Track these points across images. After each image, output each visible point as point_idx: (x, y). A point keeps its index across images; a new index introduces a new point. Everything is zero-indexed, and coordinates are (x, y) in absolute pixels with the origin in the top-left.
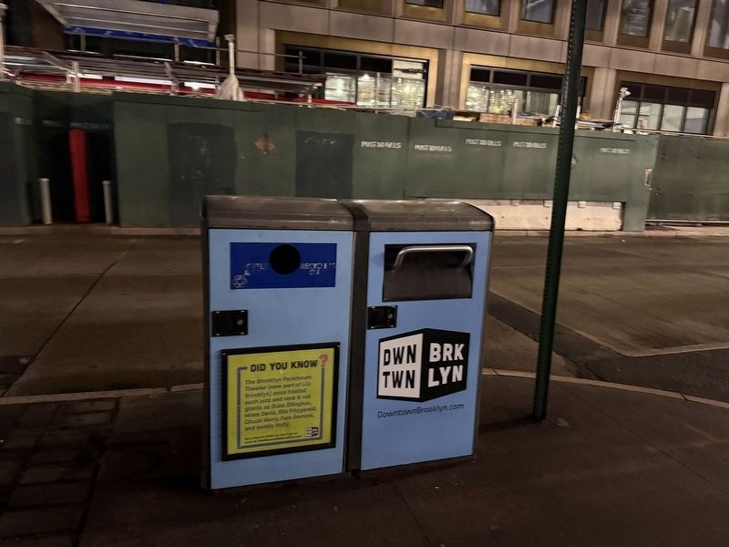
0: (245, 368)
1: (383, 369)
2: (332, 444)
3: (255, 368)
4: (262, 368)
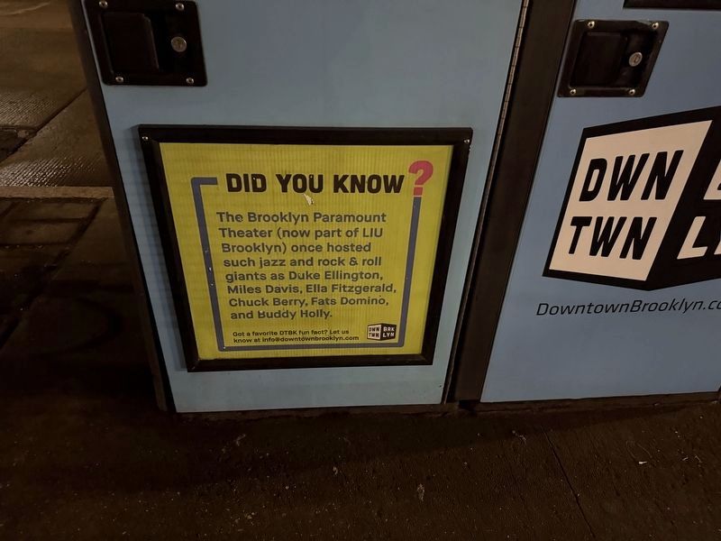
0: (213, 181)
1: (576, 208)
2: (426, 357)
3: (236, 183)
4: (256, 183)
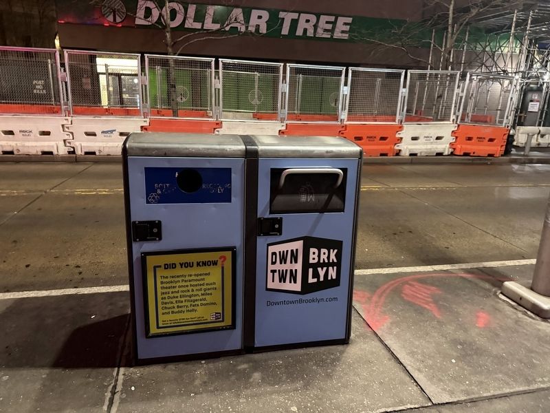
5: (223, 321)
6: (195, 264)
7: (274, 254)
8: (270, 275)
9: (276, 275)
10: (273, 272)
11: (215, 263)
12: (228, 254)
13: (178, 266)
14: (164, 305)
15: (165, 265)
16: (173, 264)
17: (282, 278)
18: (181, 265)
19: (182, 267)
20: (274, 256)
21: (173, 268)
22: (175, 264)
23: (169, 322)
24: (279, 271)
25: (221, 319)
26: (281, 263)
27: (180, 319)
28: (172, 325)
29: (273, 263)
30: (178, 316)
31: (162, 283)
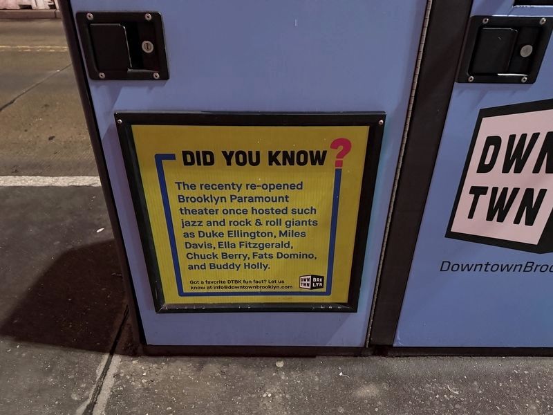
5: (328, 293)
6: (264, 159)
7: (494, 141)
8: (466, 199)
9: (484, 201)
10: (478, 191)
11: (318, 159)
12: (359, 135)
13: (220, 159)
14: (192, 250)
15: (185, 153)
16: (205, 153)
17: (498, 210)
18: (228, 157)
19: (229, 164)
20: (492, 148)
21: (206, 163)
22: (211, 154)
23: (205, 285)
24: (495, 190)
25: (324, 290)
26: (506, 169)
27: (229, 282)
28: (212, 290)
29: (484, 168)
30: (226, 275)
31: (181, 199)
